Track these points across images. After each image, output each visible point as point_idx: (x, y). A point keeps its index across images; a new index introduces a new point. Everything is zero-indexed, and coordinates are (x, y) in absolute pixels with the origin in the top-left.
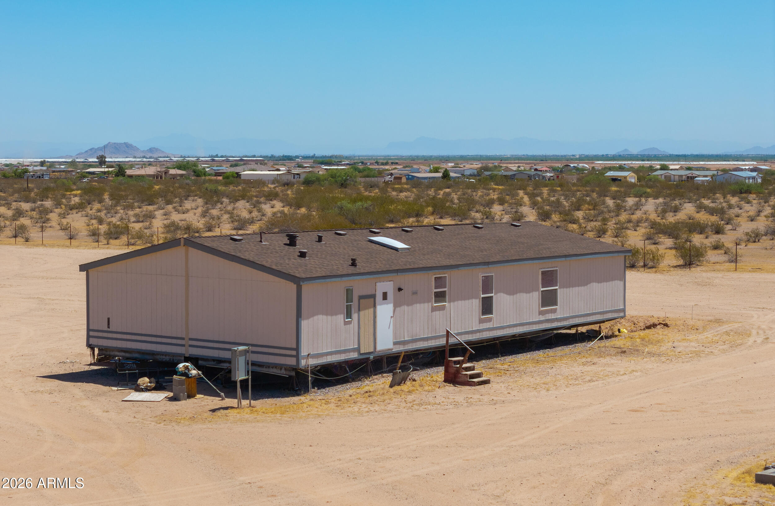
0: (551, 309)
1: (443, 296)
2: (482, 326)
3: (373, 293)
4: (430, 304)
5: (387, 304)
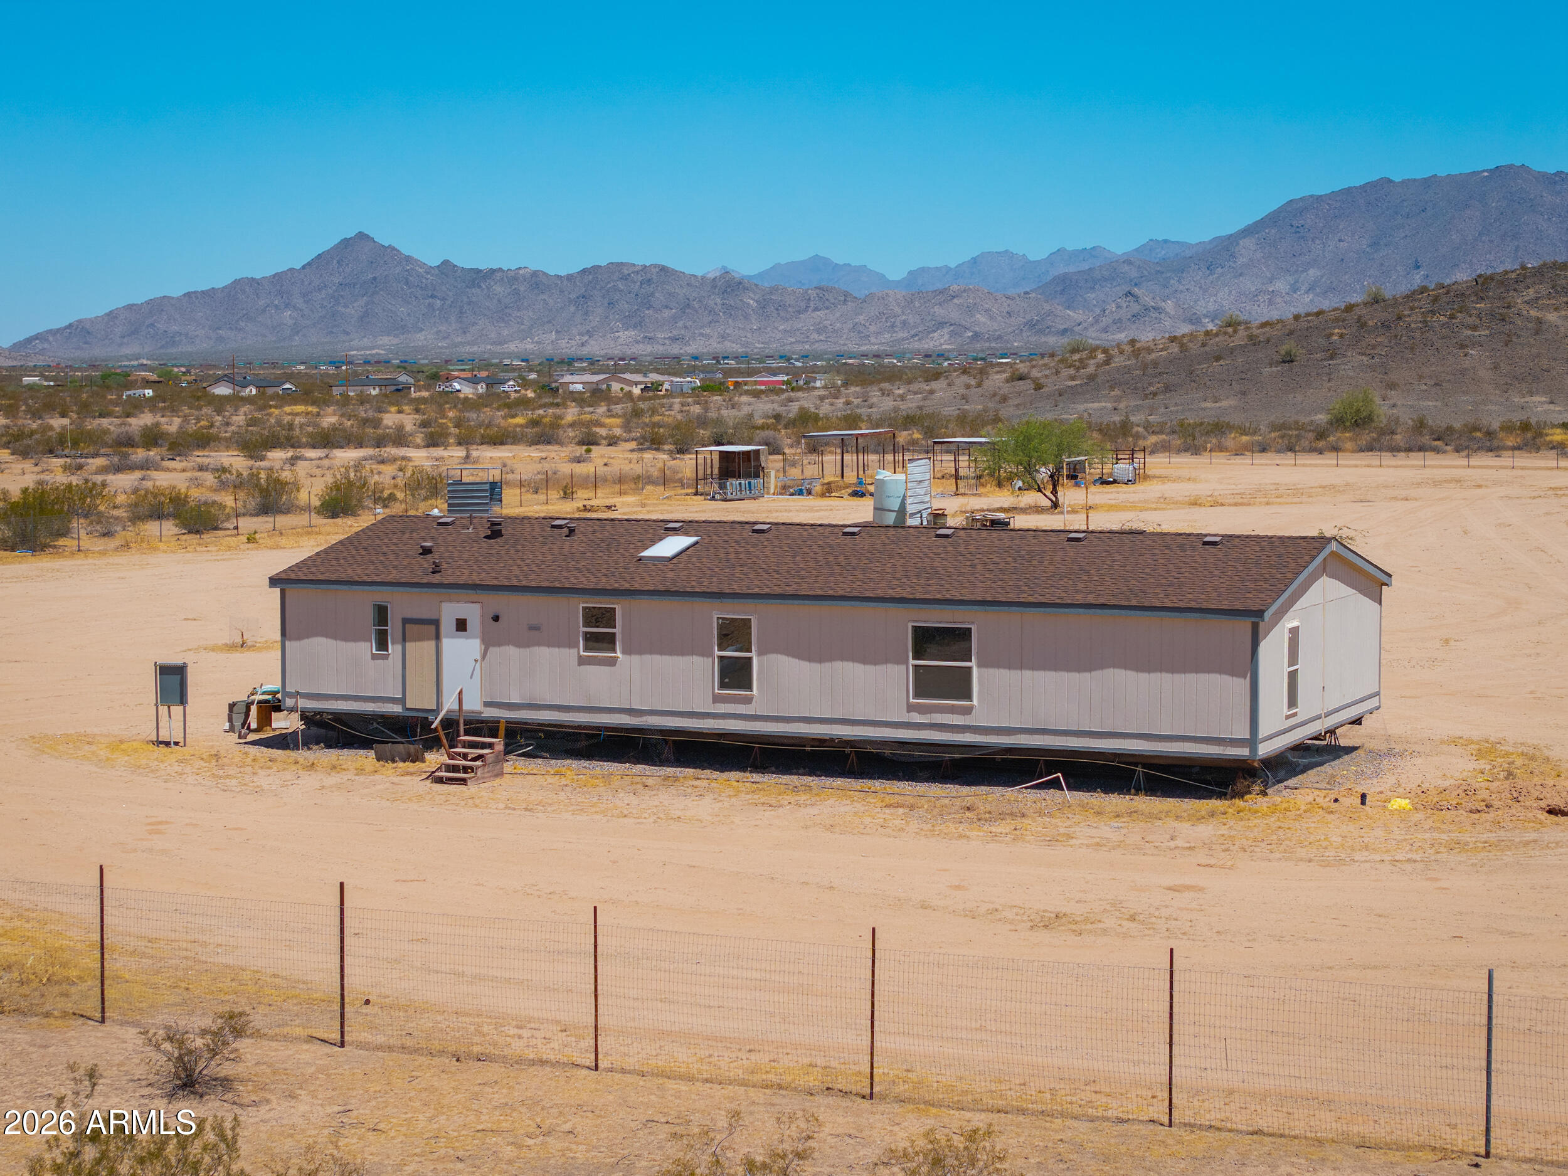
0: (953, 705)
1: (609, 641)
2: (722, 708)
3: (434, 617)
4: (574, 651)
5: (467, 638)
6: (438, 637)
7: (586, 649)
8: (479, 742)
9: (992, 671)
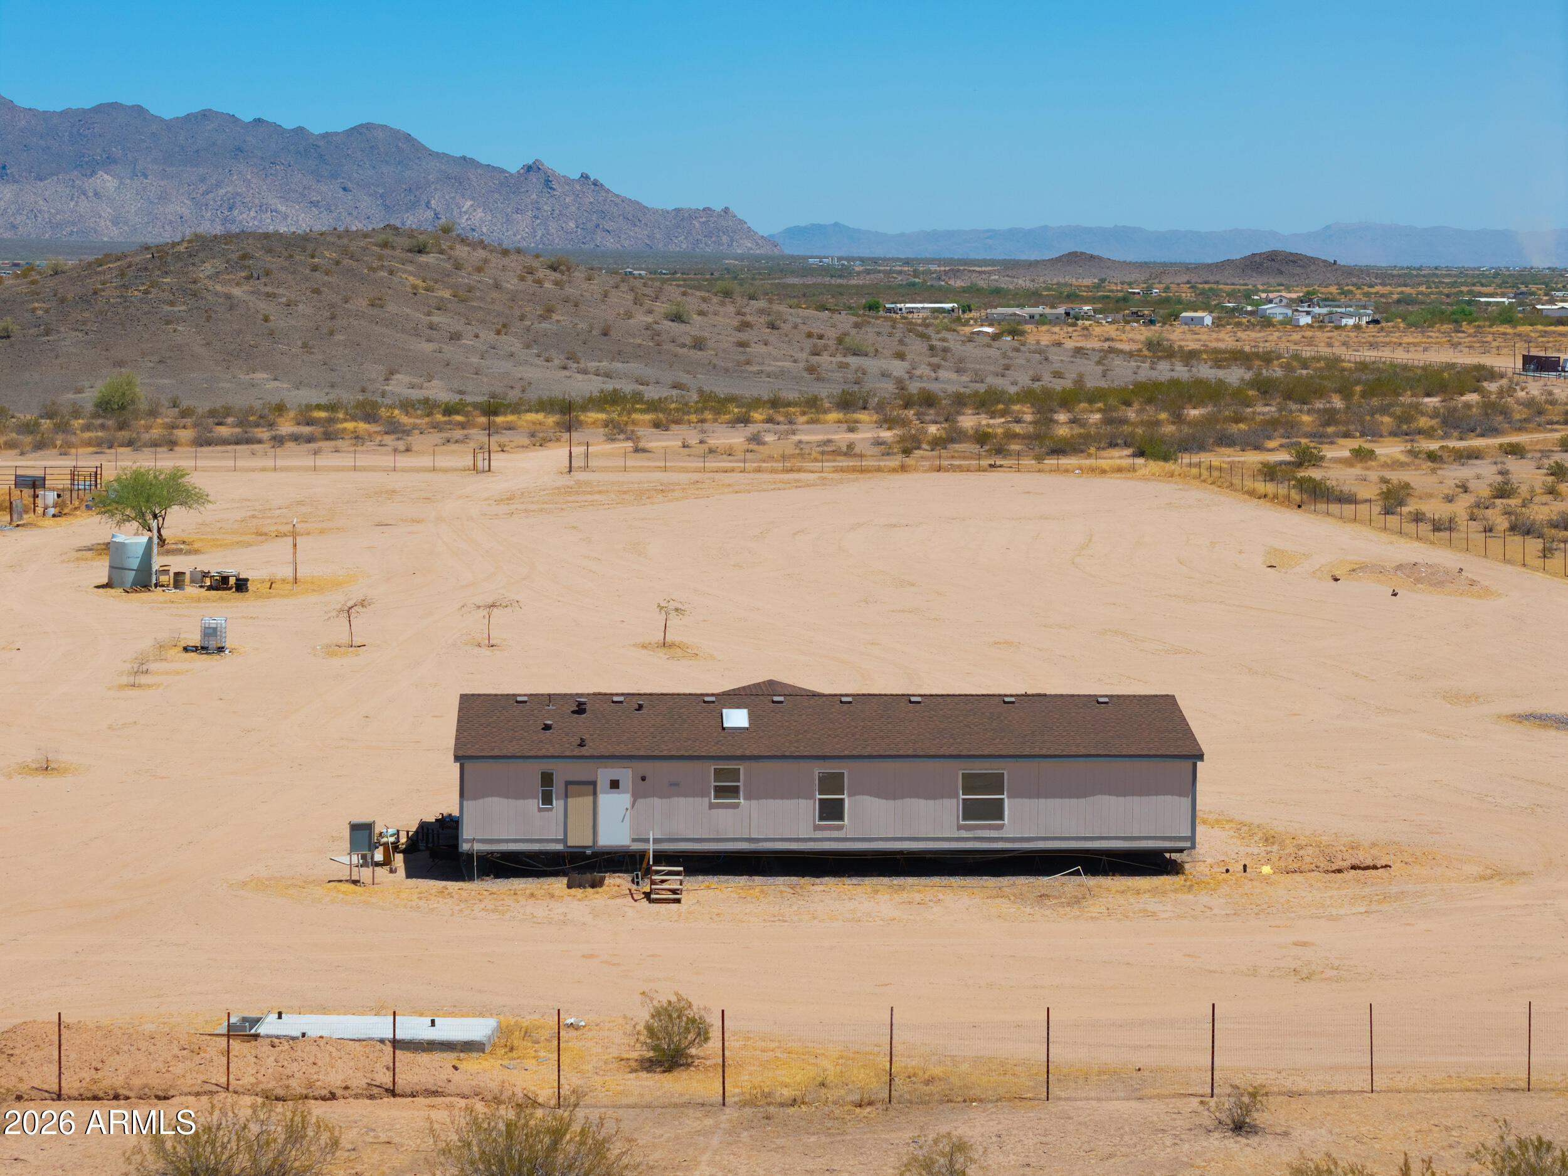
0: (990, 824)
1: (734, 792)
2: (820, 834)
3: (591, 779)
4: (706, 800)
5: (619, 793)
6: (595, 793)
7: (716, 797)
8: (674, 871)
9: (1017, 800)
